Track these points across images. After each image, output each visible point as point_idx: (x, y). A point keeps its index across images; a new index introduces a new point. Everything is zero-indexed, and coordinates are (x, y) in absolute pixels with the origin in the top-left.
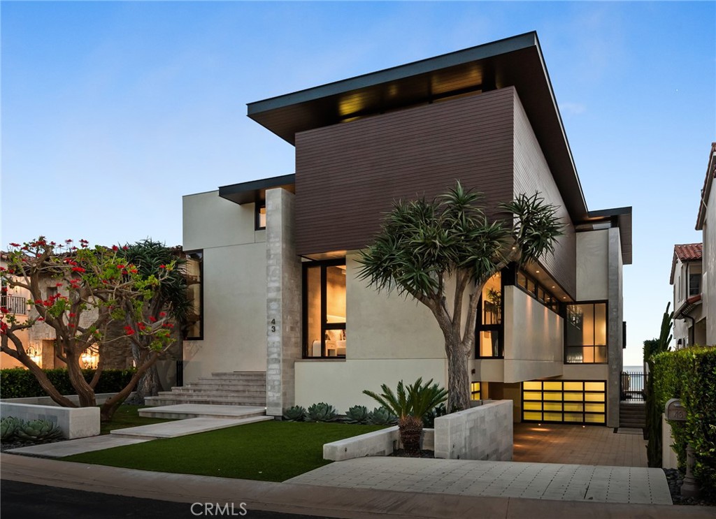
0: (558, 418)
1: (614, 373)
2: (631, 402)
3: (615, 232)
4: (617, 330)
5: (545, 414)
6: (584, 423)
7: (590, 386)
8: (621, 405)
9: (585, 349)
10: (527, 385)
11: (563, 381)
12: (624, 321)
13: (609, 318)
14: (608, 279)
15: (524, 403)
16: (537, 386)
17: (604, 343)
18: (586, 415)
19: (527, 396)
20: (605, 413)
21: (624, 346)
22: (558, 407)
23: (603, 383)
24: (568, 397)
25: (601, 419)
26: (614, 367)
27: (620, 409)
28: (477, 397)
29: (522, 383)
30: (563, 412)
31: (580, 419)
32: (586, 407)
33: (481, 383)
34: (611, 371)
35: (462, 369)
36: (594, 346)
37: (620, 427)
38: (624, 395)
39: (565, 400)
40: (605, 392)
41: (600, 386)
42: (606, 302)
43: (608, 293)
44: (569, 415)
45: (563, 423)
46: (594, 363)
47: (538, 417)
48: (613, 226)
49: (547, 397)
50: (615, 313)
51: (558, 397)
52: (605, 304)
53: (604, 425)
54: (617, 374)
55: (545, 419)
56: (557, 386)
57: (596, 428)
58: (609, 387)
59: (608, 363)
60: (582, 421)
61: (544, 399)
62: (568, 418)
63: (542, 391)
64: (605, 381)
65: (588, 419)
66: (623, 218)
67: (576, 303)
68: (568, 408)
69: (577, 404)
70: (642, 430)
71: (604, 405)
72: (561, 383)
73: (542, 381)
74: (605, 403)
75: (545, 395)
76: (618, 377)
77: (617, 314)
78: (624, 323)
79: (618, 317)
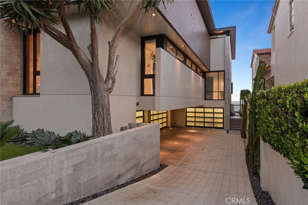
0: (202, 125)
1: (227, 104)
2: (235, 117)
3: (228, 38)
4: (229, 84)
5: (196, 123)
6: (213, 127)
7: (216, 110)
8: (231, 119)
9: (214, 93)
10: (189, 110)
11: (204, 108)
12: (232, 82)
13: (225, 79)
14: (225, 60)
15: (187, 118)
16: (193, 110)
17: (223, 91)
18: (214, 124)
19: (188, 114)
20: (223, 123)
21: (232, 93)
22: (202, 120)
23: (222, 109)
24: (206, 115)
25: (221, 125)
26: (228, 101)
27: (230, 121)
28: (140, 121)
29: (186, 108)
30: (204, 122)
31: (212, 125)
32: (214, 120)
33: (143, 111)
34: (226, 103)
35: (100, 102)
36: (218, 92)
37: (230, 129)
38: (232, 114)
39: (205, 116)
40: (223, 113)
41: (221, 110)
42: (224, 71)
43: (225, 67)
44: (207, 123)
45: (204, 127)
46: (218, 100)
47: (193, 124)
48: (227, 36)
49: (197, 115)
50: (228, 76)
51: (202, 115)
52: (223, 72)
53: (223, 128)
54: (228, 105)
55: (196, 125)
56: (202, 110)
57: (219, 130)
58: (225, 110)
59: (224, 100)
60: (213, 126)
61: (196, 116)
62: (206, 125)
63: (195, 112)
64: (223, 108)
65: (216, 125)
66: (231, 33)
67: (210, 72)
68: (206, 120)
69: (211, 118)
70: (240, 131)
71: (223, 119)
72: (203, 109)
73: (195, 108)
74: (223, 118)
75: (196, 114)
76: (229, 106)
77: (229, 77)
78: (232, 83)
79: (229, 78)
